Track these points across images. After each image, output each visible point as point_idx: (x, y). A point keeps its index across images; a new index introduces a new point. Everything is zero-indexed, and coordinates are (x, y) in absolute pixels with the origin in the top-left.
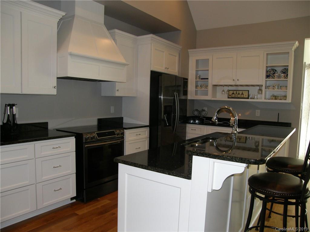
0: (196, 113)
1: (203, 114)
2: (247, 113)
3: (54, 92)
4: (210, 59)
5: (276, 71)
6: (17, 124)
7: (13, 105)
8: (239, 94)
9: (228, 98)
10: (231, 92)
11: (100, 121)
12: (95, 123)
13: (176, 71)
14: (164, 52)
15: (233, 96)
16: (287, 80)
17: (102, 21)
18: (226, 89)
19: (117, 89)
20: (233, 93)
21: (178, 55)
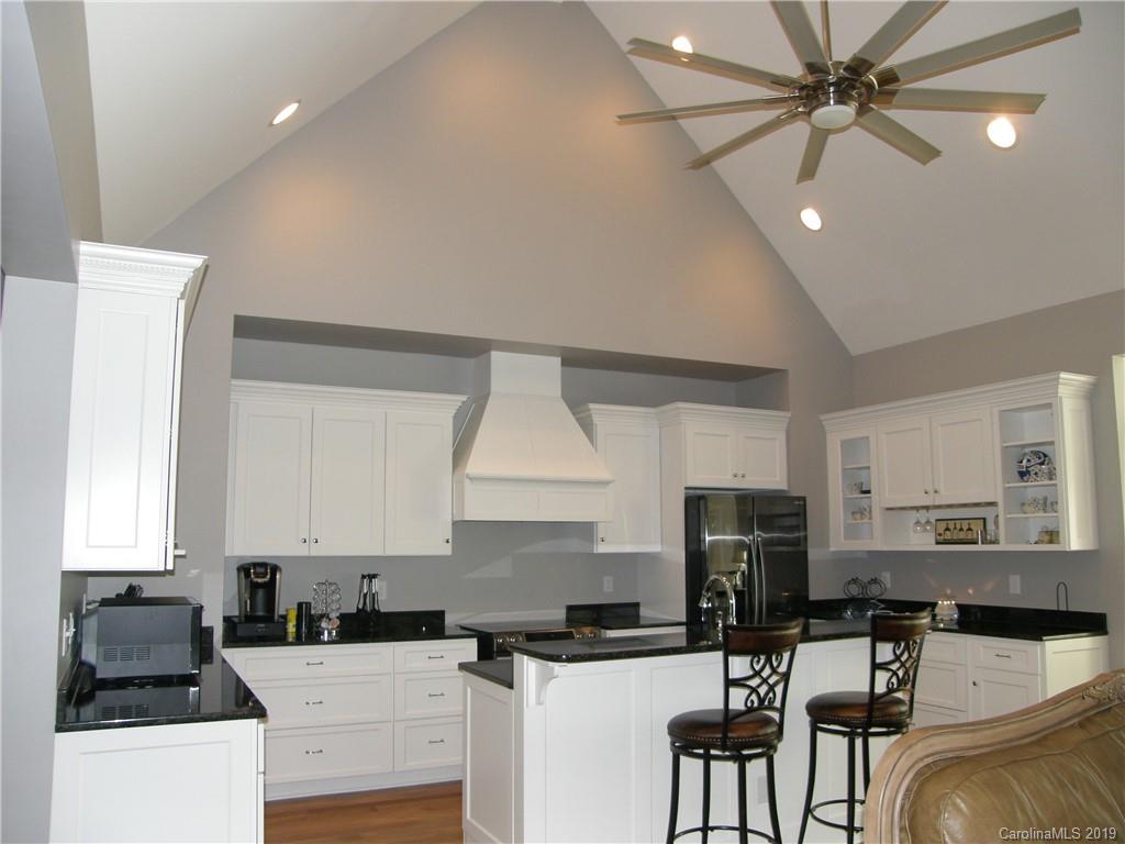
0: (855, 591)
1: (874, 591)
2: (989, 586)
3: (447, 550)
4: (871, 439)
5: (1045, 456)
6: (379, 611)
7: (374, 576)
8: (961, 529)
9: (938, 543)
10: (942, 526)
11: (570, 609)
12: (561, 615)
13: (778, 479)
14: (726, 436)
15: (948, 535)
16: (1055, 485)
17: (556, 389)
18: (934, 515)
19: (600, 536)
20: (947, 529)
21: (782, 437)
